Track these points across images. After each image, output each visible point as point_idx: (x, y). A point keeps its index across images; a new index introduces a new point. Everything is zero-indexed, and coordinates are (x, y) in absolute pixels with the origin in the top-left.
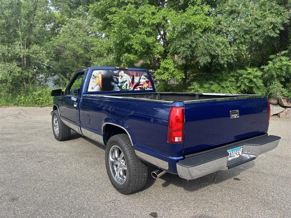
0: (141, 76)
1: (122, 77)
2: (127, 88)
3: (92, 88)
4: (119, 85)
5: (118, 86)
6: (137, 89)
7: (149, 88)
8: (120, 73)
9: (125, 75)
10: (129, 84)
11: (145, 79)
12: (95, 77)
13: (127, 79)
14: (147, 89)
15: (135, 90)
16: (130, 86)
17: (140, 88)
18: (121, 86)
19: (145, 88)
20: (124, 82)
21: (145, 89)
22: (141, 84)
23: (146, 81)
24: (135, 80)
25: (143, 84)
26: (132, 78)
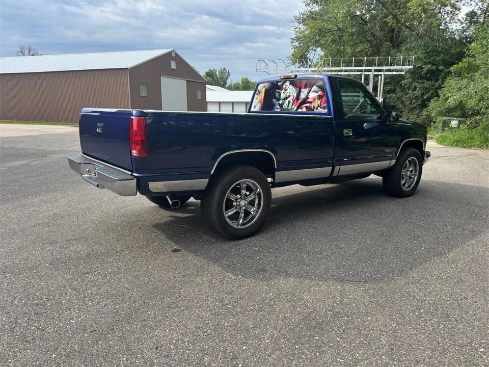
0: (312, 87)
1: (286, 90)
2: (290, 108)
3: (255, 107)
4: (281, 102)
5: (279, 104)
6: (302, 109)
7: (321, 108)
8: (284, 85)
9: (291, 87)
10: (292, 101)
11: (317, 92)
12: (259, 92)
13: (291, 94)
14: (317, 109)
15: (300, 110)
16: (293, 105)
17: (307, 107)
18: (283, 104)
19: (314, 108)
20: (286, 98)
21: (314, 110)
22: (309, 100)
23: (318, 95)
24: (302, 94)
25: (312, 101)
26: (298, 91)
